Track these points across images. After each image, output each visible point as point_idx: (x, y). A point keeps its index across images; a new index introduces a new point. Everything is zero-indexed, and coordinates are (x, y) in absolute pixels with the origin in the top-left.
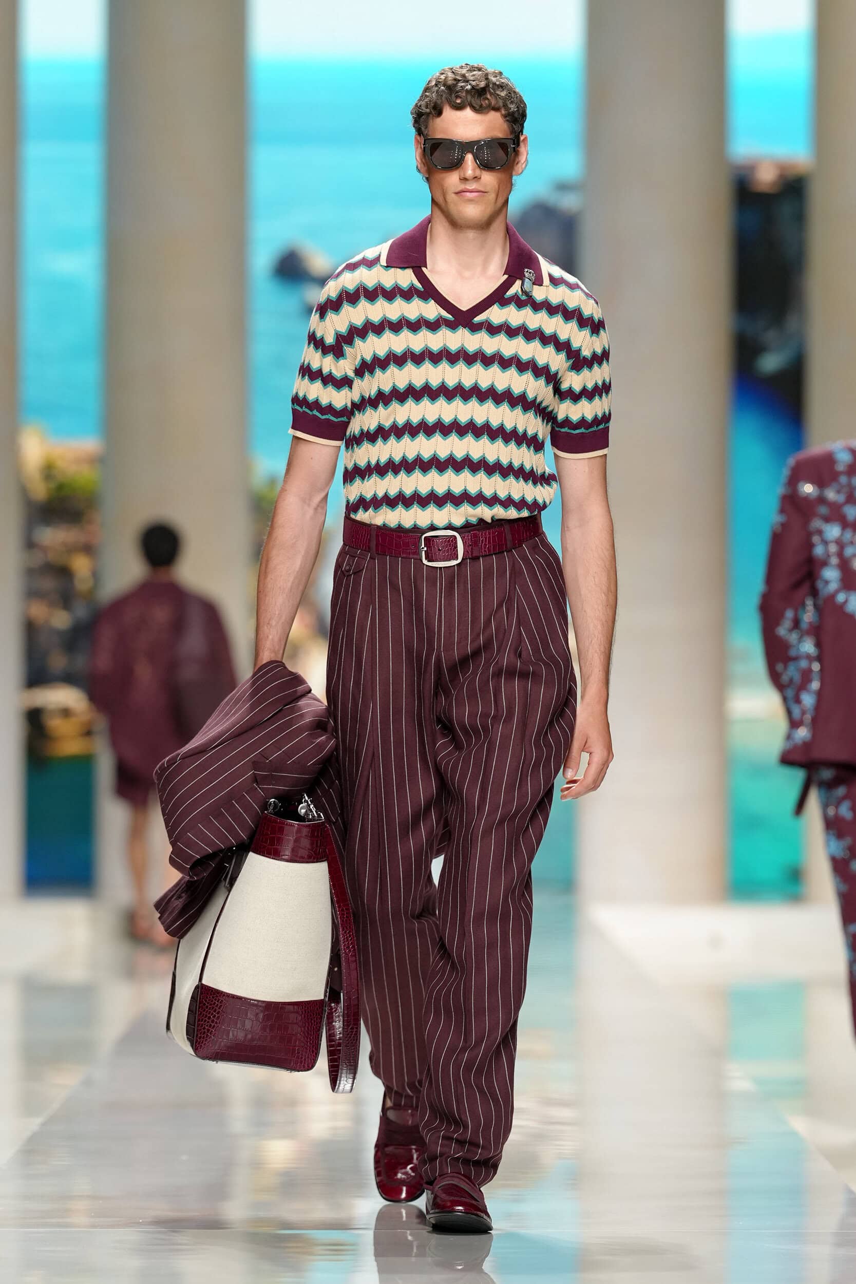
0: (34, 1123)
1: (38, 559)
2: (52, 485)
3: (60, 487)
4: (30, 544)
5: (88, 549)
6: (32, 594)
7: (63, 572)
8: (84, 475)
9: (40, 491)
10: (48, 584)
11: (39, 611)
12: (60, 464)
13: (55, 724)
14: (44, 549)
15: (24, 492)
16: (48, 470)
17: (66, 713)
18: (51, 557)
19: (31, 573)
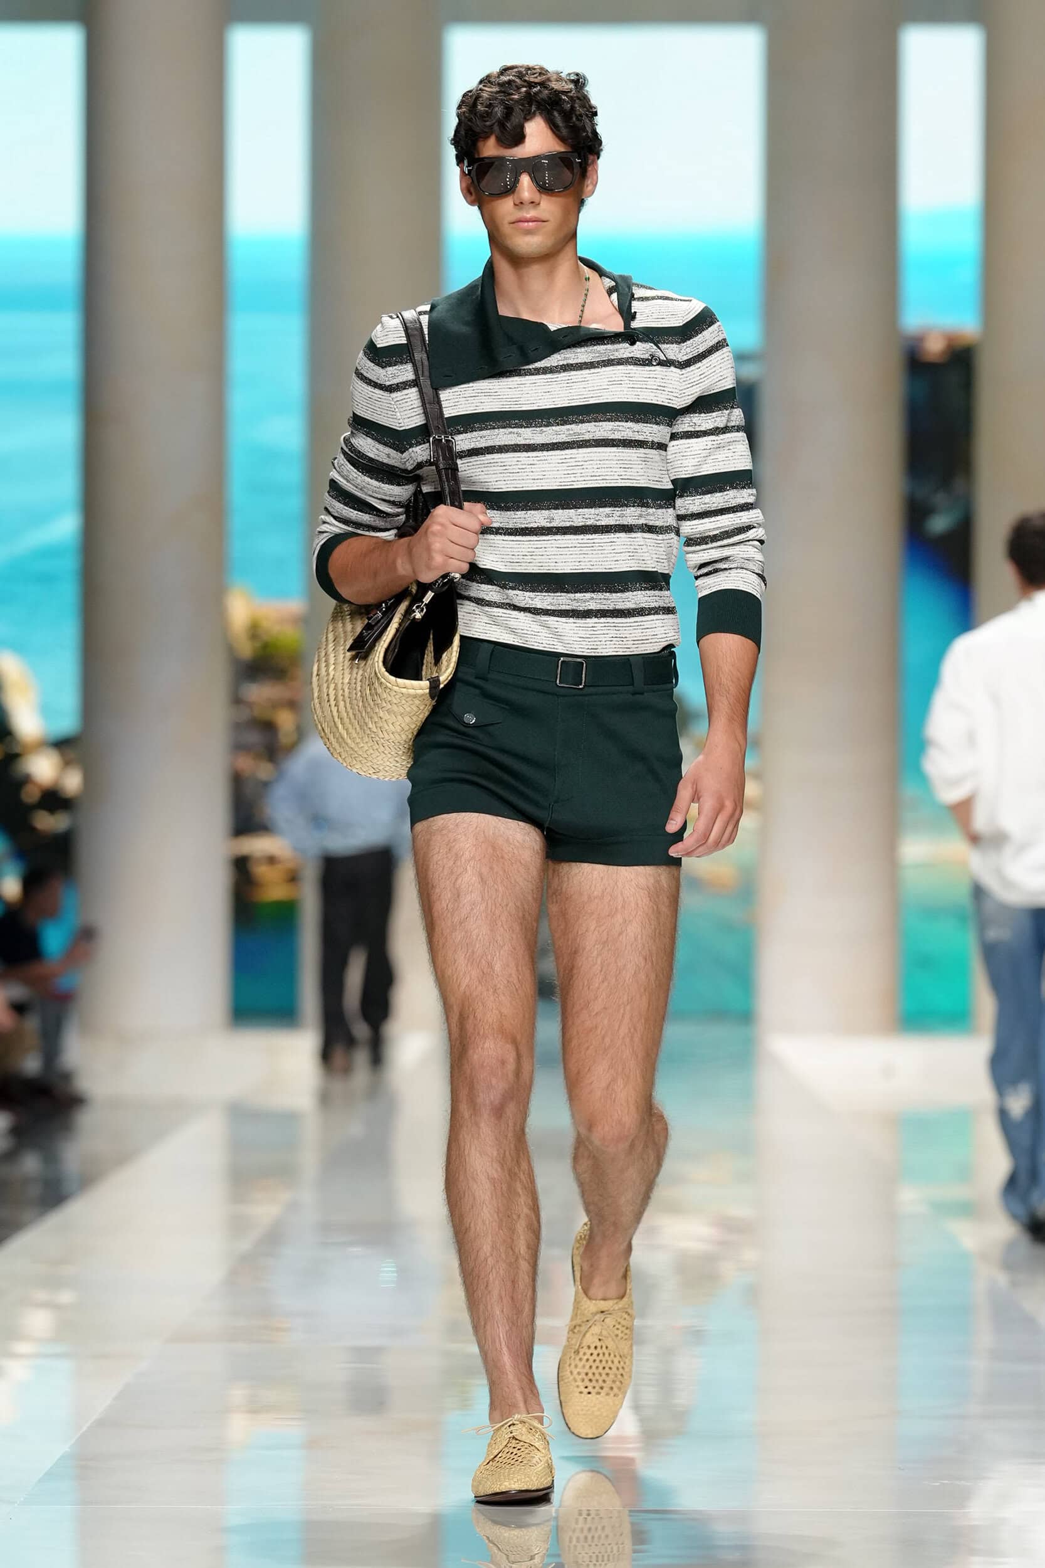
0: (245, 1245)
1: (245, 714)
2: (258, 644)
3: (265, 646)
4: (237, 700)
5: (292, 705)
6: (238, 747)
7: (268, 727)
8: (288, 635)
9: (246, 650)
10: (254, 737)
11: (246, 764)
12: (265, 624)
13: (261, 871)
14: (250, 705)
15: (230, 649)
16: (254, 630)
17: (271, 860)
18: (257, 712)
19: (238, 727)
